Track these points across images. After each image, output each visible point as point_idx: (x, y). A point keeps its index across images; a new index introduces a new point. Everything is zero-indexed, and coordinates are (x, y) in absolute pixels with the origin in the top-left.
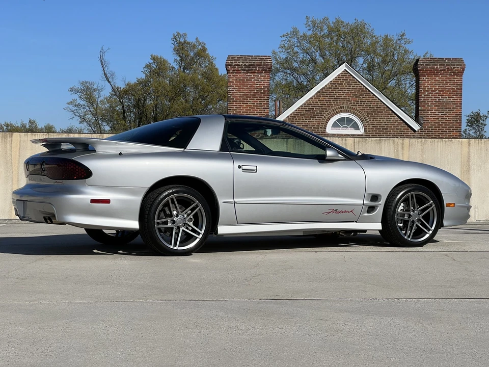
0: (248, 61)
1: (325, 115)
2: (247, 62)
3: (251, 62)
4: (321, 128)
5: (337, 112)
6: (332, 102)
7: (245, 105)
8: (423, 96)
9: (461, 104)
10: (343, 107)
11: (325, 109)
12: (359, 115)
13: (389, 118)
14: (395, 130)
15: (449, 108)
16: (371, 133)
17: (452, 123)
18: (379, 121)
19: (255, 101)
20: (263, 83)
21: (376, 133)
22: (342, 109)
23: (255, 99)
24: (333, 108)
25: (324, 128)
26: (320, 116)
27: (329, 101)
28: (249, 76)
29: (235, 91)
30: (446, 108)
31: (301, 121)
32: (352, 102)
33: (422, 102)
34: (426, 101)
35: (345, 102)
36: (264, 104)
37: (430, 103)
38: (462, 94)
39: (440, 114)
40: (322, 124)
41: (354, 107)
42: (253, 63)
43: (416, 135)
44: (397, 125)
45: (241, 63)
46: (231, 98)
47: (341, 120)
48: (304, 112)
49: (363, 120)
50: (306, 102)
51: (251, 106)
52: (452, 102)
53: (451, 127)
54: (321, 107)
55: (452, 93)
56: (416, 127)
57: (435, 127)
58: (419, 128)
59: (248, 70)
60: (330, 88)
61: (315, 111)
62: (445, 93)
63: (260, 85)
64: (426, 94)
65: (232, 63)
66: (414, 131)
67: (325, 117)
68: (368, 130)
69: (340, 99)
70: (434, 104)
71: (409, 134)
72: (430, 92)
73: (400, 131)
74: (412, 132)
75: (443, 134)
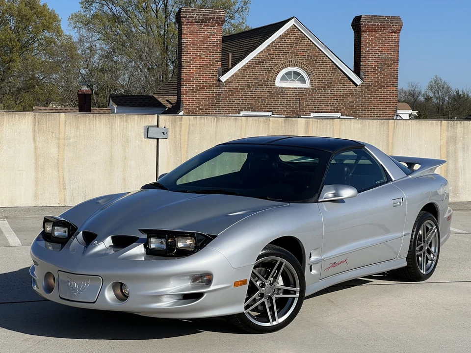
0: (202, 13)
1: (274, 69)
2: (201, 15)
3: (205, 15)
4: (270, 81)
5: (285, 66)
6: (281, 56)
7: (198, 57)
8: (364, 52)
9: (398, 60)
10: (291, 61)
11: (274, 63)
12: (306, 69)
13: (333, 73)
14: (339, 84)
15: (387, 64)
16: (317, 87)
17: (389, 78)
18: (325, 75)
19: (207, 54)
20: (215, 36)
21: (321, 87)
22: (290, 63)
23: (208, 51)
24: (282, 62)
25: (273, 81)
26: (269, 70)
27: (278, 54)
28: (202, 28)
29: (189, 43)
30: (385, 64)
31: (252, 74)
32: (300, 56)
33: (364, 57)
34: (367, 57)
35: (293, 56)
36: (217, 57)
37: (370, 59)
38: (399, 51)
39: (379, 69)
40: (271, 77)
41: (301, 61)
42: (207, 15)
43: (357, 89)
44: (341, 79)
45: (195, 15)
46: (185, 50)
47: (289, 74)
48: (255, 65)
49: (310, 74)
50: (257, 55)
51: (204, 58)
52: (390, 58)
53: (389, 82)
54: (271, 60)
55: (390, 50)
56: (358, 81)
57: (375, 82)
58: (361, 83)
59: (202, 22)
60: (279, 42)
61: (265, 64)
62: (384, 50)
63: (213, 37)
64: (367, 50)
65: (187, 14)
66: (356, 85)
67: (274, 70)
68: (314, 84)
69: (288, 53)
70: (374, 60)
71: (351, 89)
72: (371, 48)
73: (343, 85)
74: (354, 86)
75: (381, 88)
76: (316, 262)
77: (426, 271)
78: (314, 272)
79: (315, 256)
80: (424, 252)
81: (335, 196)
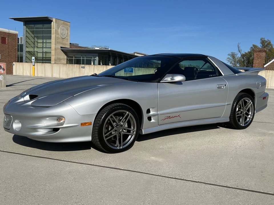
76: (154, 115)
77: (244, 124)
78: (153, 121)
79: (153, 112)
80: (243, 115)
81: (171, 80)
